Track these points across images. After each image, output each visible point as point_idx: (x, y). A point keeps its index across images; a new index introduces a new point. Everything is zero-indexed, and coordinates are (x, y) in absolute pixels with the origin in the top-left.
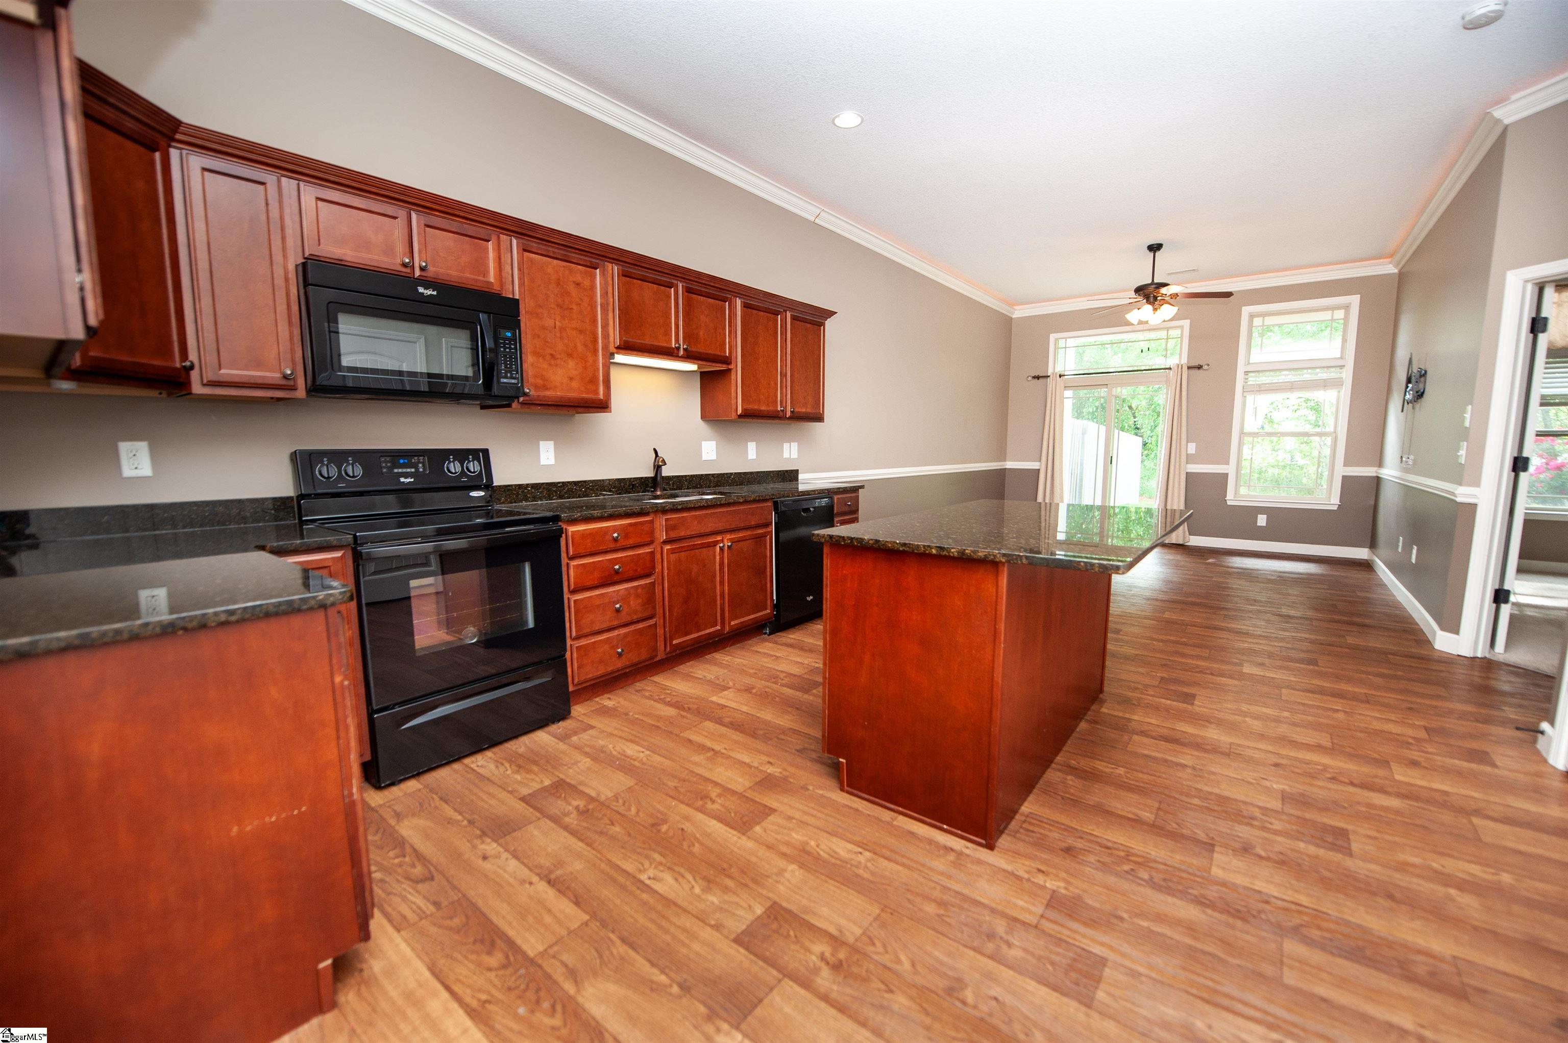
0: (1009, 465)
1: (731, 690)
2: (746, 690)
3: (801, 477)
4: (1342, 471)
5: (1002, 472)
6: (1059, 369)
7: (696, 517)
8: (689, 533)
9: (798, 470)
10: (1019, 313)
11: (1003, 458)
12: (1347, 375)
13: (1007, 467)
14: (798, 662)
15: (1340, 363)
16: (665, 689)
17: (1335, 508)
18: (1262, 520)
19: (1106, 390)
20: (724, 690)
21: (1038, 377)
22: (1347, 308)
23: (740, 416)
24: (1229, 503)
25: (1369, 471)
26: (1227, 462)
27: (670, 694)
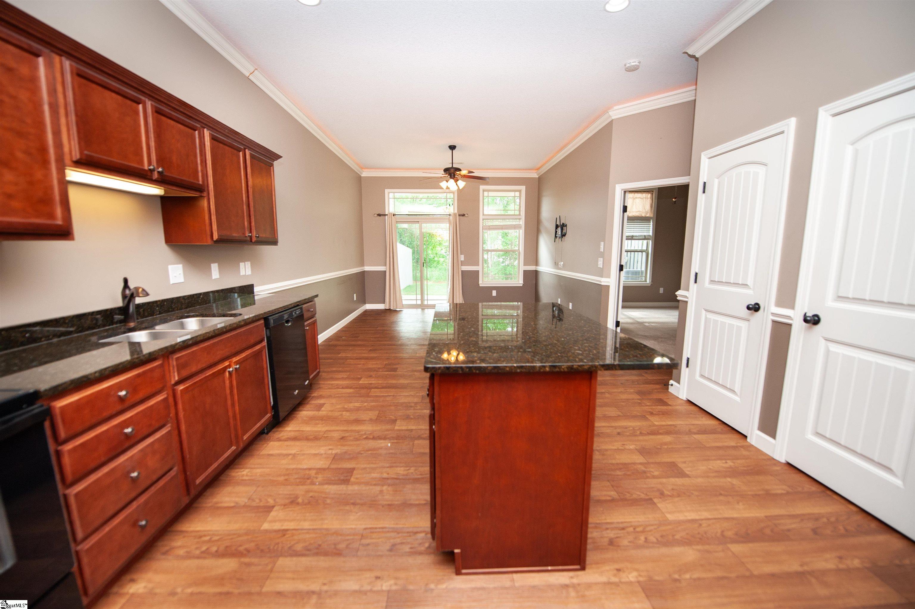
0: (367, 268)
1: (275, 509)
2: (292, 502)
3: (256, 289)
4: (523, 268)
5: (363, 273)
6: (392, 210)
7: (204, 348)
8: (200, 366)
9: (253, 285)
10: (365, 174)
11: (363, 265)
12: (522, 222)
13: (365, 270)
14: (315, 455)
15: (519, 217)
16: (200, 537)
17: (522, 285)
18: (494, 293)
19: (418, 225)
20: (270, 512)
21: (379, 215)
22: (520, 191)
23: (217, 242)
24: (480, 285)
25: (532, 268)
26: (478, 265)
27: (210, 541)
